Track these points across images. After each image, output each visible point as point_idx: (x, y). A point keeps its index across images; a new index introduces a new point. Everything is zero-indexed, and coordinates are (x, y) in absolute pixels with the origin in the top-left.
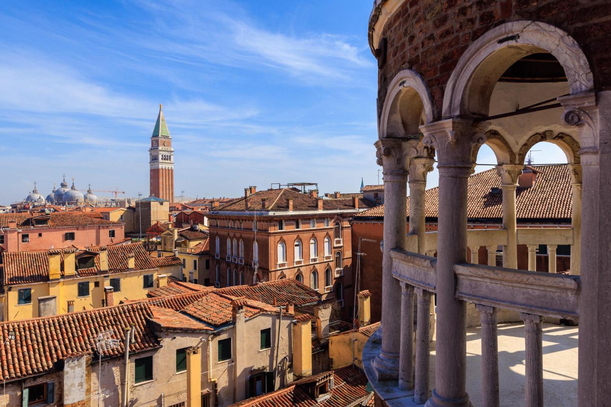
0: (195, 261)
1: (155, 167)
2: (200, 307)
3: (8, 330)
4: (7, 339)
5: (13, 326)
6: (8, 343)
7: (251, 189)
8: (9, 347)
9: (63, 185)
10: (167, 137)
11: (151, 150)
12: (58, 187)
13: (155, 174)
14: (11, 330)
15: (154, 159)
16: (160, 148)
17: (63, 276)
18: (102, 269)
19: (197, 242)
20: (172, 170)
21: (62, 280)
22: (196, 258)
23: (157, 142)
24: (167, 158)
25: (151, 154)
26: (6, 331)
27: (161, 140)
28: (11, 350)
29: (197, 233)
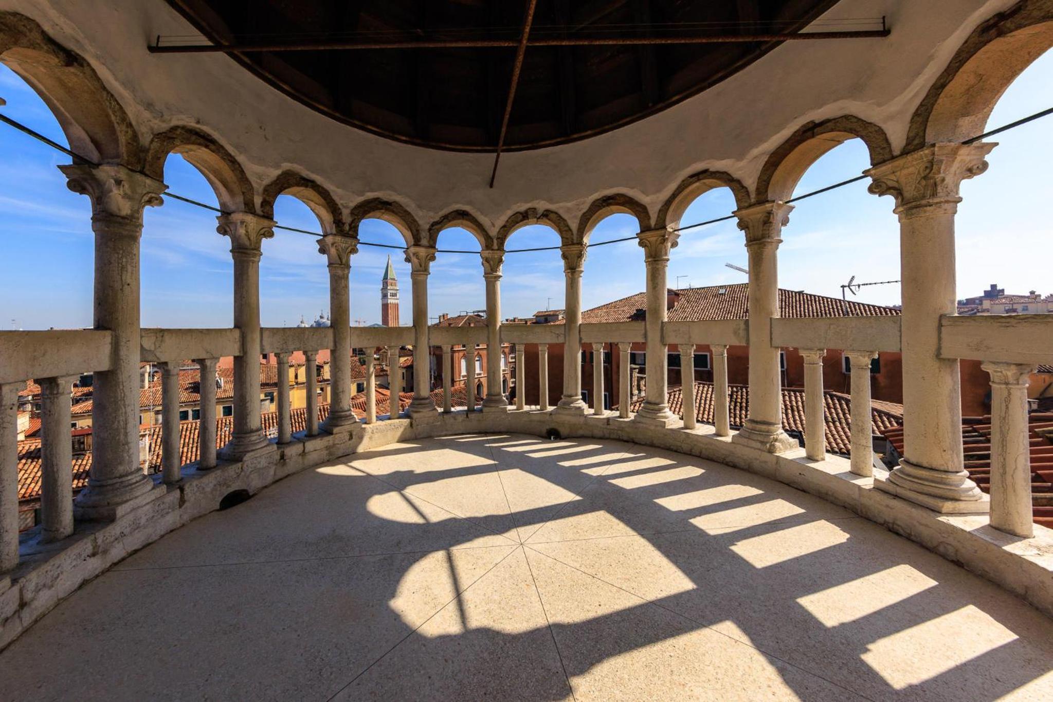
0: (403, 373)
1: (385, 302)
2: (382, 409)
3: (226, 424)
4: (223, 430)
5: (230, 420)
6: (223, 434)
7: (444, 316)
8: (223, 436)
9: (321, 317)
10: (394, 279)
11: (382, 289)
12: (318, 318)
13: (385, 307)
14: (228, 423)
15: (385, 296)
16: (389, 288)
17: (297, 383)
18: (325, 378)
19: (406, 358)
20: (398, 304)
21: (296, 386)
22: (404, 371)
23: (387, 283)
24: (394, 295)
25: (382, 292)
26: (224, 424)
27: (389, 281)
28: (225, 439)
29: (406, 351)
